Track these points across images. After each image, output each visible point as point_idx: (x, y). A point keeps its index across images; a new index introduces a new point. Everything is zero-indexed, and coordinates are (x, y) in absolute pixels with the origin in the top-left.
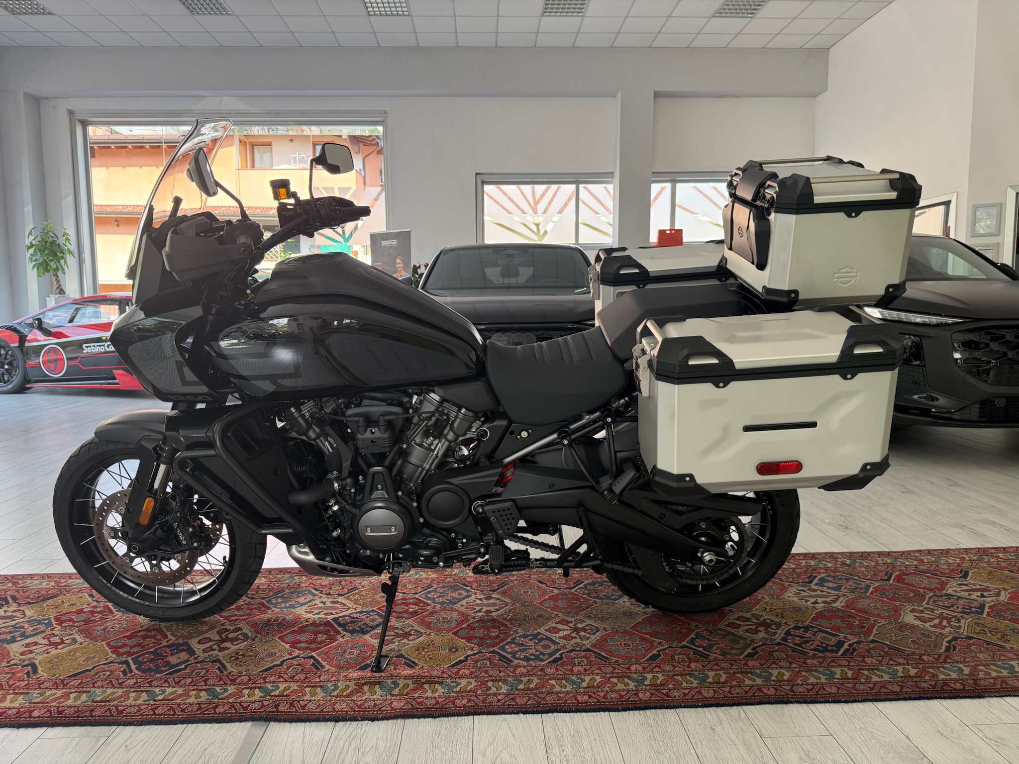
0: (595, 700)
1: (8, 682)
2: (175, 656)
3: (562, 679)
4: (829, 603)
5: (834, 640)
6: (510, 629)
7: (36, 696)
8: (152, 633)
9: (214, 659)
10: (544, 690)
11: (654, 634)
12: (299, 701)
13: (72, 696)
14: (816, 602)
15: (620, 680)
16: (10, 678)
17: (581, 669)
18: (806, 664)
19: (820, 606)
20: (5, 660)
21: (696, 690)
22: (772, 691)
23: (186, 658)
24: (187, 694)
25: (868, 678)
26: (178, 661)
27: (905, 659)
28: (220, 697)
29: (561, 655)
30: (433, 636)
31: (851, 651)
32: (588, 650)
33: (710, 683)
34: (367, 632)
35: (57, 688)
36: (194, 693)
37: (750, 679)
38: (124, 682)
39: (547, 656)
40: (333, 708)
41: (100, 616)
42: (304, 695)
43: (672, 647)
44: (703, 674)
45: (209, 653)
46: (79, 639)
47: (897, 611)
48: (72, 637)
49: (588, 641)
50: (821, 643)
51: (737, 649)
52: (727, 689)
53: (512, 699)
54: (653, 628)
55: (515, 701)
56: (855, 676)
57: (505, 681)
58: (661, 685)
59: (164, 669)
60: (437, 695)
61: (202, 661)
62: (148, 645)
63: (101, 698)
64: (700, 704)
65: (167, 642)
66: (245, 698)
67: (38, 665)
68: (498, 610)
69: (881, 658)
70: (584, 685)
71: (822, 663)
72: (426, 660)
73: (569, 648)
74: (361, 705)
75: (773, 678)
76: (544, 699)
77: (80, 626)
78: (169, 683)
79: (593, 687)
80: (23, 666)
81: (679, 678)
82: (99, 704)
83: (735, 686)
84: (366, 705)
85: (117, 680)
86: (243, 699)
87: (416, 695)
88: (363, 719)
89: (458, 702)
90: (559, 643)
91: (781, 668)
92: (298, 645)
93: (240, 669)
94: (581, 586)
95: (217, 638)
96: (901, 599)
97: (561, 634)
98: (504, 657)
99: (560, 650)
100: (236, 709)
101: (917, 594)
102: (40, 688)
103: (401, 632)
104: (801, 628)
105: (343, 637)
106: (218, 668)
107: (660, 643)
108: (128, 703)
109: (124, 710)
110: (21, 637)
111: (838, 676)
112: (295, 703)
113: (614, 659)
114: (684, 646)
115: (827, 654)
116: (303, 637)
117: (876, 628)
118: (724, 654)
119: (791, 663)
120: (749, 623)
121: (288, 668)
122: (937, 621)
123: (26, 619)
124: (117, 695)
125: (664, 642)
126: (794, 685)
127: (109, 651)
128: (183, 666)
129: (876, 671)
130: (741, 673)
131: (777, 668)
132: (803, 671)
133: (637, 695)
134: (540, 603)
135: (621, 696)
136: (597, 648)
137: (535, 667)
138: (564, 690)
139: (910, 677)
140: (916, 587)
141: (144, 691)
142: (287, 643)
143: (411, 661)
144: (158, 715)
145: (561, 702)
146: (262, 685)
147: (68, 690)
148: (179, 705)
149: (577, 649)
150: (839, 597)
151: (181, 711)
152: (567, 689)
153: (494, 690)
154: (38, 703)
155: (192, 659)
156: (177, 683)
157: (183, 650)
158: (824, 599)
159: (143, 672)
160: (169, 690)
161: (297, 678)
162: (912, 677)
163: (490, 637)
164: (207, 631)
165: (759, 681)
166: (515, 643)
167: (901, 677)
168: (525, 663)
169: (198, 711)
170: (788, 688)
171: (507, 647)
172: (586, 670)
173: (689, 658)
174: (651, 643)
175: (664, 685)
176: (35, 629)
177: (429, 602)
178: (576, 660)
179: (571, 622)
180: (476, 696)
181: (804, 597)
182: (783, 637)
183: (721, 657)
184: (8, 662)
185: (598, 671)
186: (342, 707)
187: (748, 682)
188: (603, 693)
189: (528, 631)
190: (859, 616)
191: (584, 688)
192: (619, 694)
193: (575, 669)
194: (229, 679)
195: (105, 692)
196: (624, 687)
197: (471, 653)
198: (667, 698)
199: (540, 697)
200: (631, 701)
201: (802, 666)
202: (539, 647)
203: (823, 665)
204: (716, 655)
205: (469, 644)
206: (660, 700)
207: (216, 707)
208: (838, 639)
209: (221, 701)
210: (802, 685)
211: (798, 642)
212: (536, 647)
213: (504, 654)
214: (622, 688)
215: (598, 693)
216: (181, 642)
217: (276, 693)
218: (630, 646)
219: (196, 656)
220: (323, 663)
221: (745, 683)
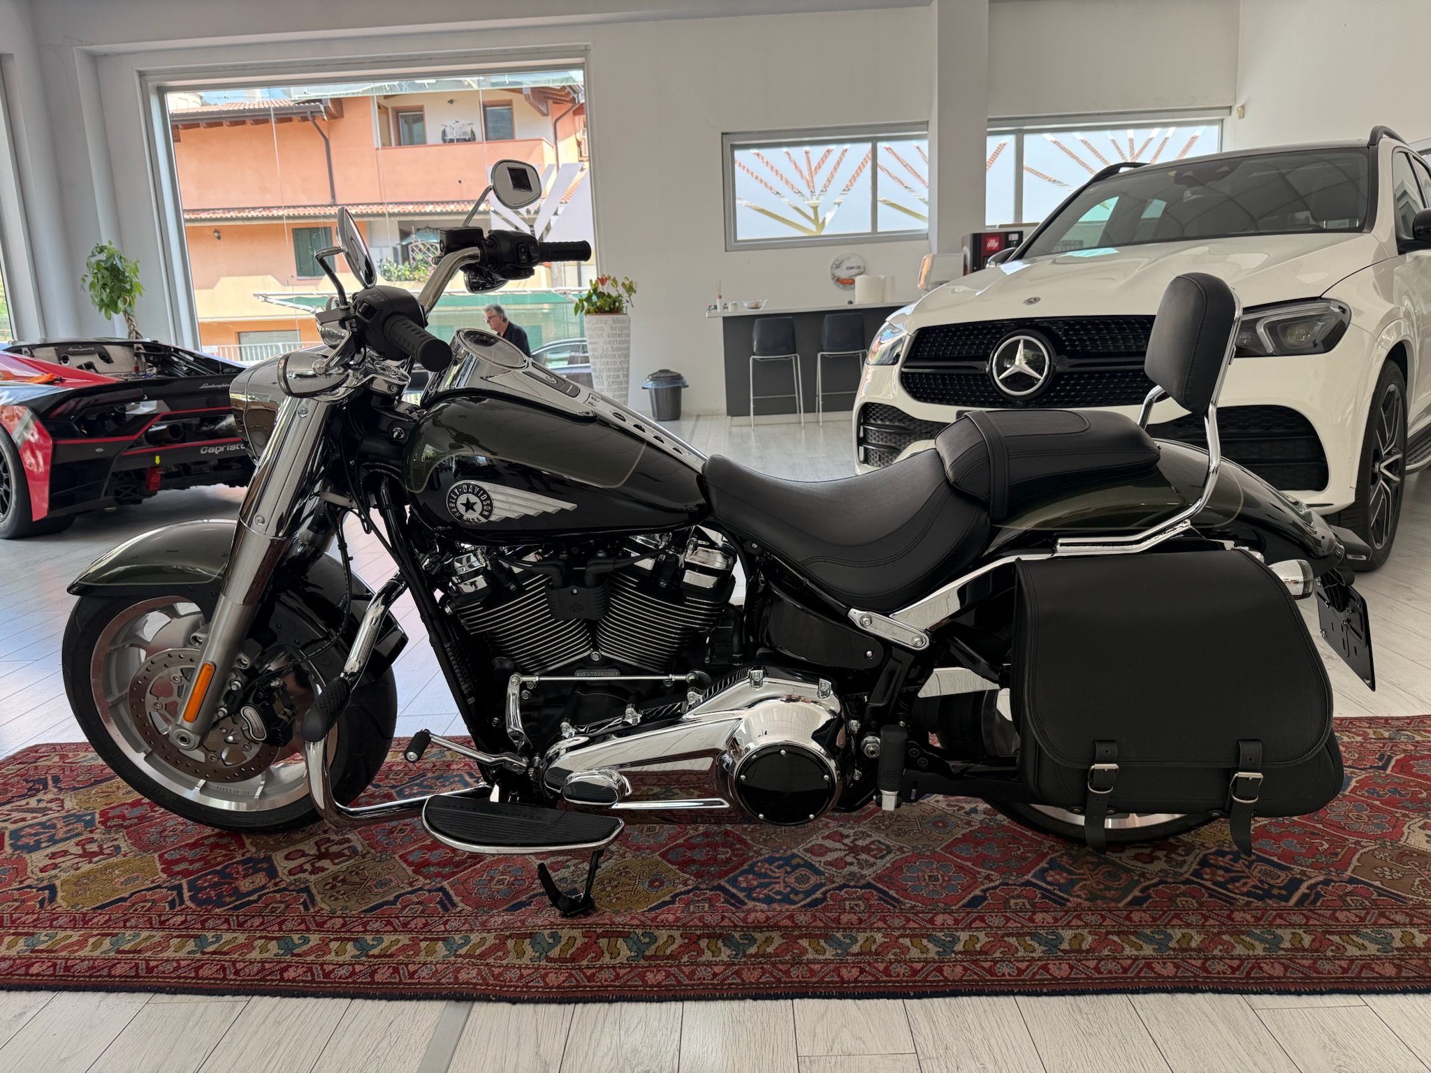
0: (870, 978)
1: (11, 914)
2: (249, 879)
3: (820, 936)
5: (1283, 878)
6: (749, 847)
7: (43, 939)
8: (225, 840)
9: (302, 886)
10: (788, 957)
11: (981, 860)
12: (406, 965)
13: (91, 940)
15: (916, 940)
16: (17, 908)
17: (854, 918)
18: (1233, 920)
20: (19, 879)
21: (1040, 963)
22: (1169, 970)
23: (263, 882)
24: (249, 946)
25: (1340, 948)
26: (251, 887)
27: (1407, 914)
28: (295, 951)
29: (824, 893)
31: (1312, 897)
32: (869, 886)
33: (1064, 951)
35: (74, 928)
36: (260, 942)
37: (1133, 945)
38: (168, 920)
39: (801, 896)
40: (456, 978)
42: (417, 954)
43: (1007, 884)
44: (1054, 933)
45: (296, 877)
46: (124, 849)
47: (1397, 825)
48: (115, 843)
49: (871, 870)
50: (1261, 881)
51: (1116, 889)
52: (1092, 964)
53: (738, 973)
54: (979, 849)
55: (740, 977)
56: (1317, 945)
57: (728, 939)
58: (981, 952)
60: (618, 961)
61: (285, 889)
62: (215, 858)
63: (130, 945)
64: (1045, 990)
65: (243, 855)
66: (331, 957)
67: (59, 889)
69: (1364, 912)
70: (855, 949)
71: (1260, 919)
72: (611, 900)
73: (839, 881)
74: (501, 974)
75: (1173, 944)
76: (787, 973)
77: (131, 826)
78: (229, 924)
79: (870, 953)
80: (39, 889)
81: (1013, 940)
82: (124, 956)
83: (1107, 957)
84: (508, 975)
85: (160, 916)
86: (328, 958)
88: (500, 999)
89: (650, 976)
90: (823, 874)
91: (1188, 925)
92: (424, 870)
93: (334, 905)
95: (314, 851)
96: (1405, 804)
97: (830, 857)
98: (734, 896)
99: (824, 885)
100: (313, 975)
102: (51, 926)
104: (1228, 853)
106: (305, 904)
107: (988, 877)
108: (165, 955)
109: (157, 966)
110: (48, 841)
111: (1286, 945)
112: (401, 967)
113: (909, 903)
114: (1028, 883)
115: (1270, 902)
116: (437, 856)
117: (1357, 856)
118: (1092, 897)
119: (1206, 918)
121: (404, 908)
123: (63, 813)
124: (154, 941)
125: (995, 875)
126: (1206, 959)
127: (159, 867)
129: (1354, 937)
130: (1118, 934)
131: (1180, 926)
132: (1224, 933)
133: (940, 970)
135: (915, 972)
136: (884, 883)
137: (780, 913)
138: (821, 957)
139: (1414, 949)
141: (191, 937)
142: (410, 864)
144: (202, 978)
145: (814, 980)
146: (360, 935)
147: (88, 931)
148: (234, 963)
149: (852, 884)
151: (235, 974)
152: (828, 956)
153: (707, 956)
154: (42, 951)
155: (271, 886)
156: (241, 925)
157: (262, 869)
159: (198, 905)
160: (227, 936)
161: (412, 925)
162: (1419, 950)
163: (717, 862)
164: (301, 841)
165: (1148, 950)
166: (754, 873)
167: (1398, 949)
168: (765, 907)
169: (257, 974)
170: (1198, 963)
171: (740, 879)
172: (860, 921)
173: (1034, 905)
174: (974, 875)
175: (986, 953)
176: (70, 830)
178: (847, 903)
179: (848, 836)
180: (678, 966)
182: (1195, 870)
183: (1087, 904)
184: (21, 882)
185: (880, 924)
186: (470, 976)
187: (1129, 951)
188: (884, 964)
189: (778, 852)
190: (1328, 833)
191: (854, 955)
192: (910, 967)
193: (845, 918)
194: (315, 921)
195: (139, 935)
196: (920, 956)
197: (683, 890)
198: (989, 977)
199: (781, 971)
200: (930, 981)
201: (1224, 924)
202: (791, 880)
203: (1261, 923)
204: (1079, 900)
205: (681, 874)
206: (978, 981)
207: (285, 969)
208: (1290, 876)
209: (296, 959)
210: (1221, 958)
211: (1220, 879)
212: (787, 879)
213: (734, 891)
214: (916, 956)
215: (876, 965)
216: (262, 855)
217: (376, 951)
218: (938, 880)
219: (277, 880)
220: (456, 899)
221: (1125, 953)
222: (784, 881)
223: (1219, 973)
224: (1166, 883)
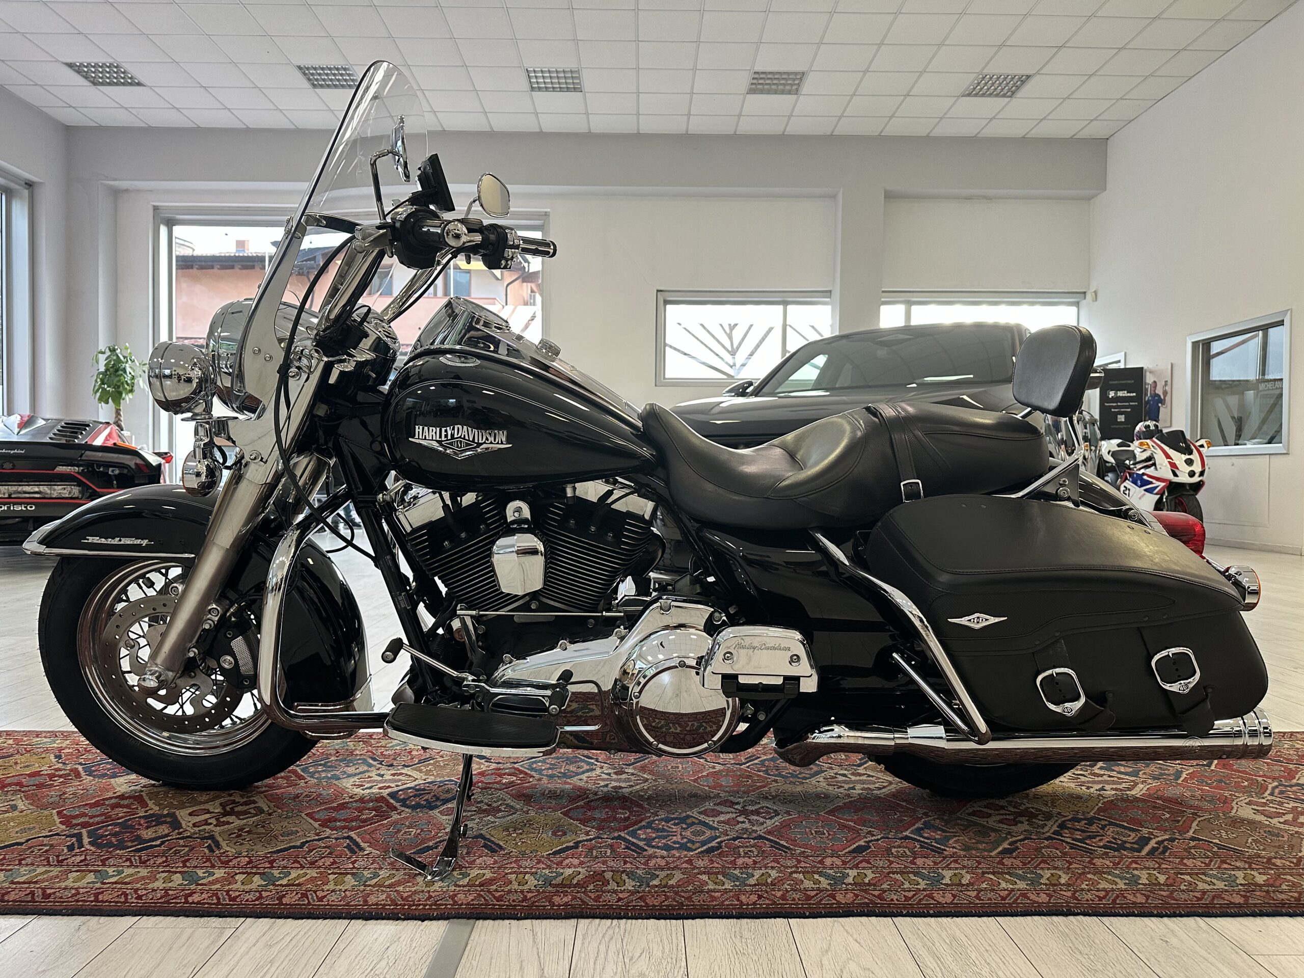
0: (767, 902)
2: (152, 829)
3: (718, 873)
4: (1121, 790)
5: (1132, 837)
6: (647, 810)
8: (126, 802)
9: (207, 835)
10: (690, 888)
11: (861, 821)
12: (315, 892)
14: (1103, 789)
15: (808, 876)
17: (749, 861)
18: (1094, 864)
19: (1109, 793)
21: (925, 893)
22: (1043, 898)
23: (166, 832)
24: (151, 878)
25: (1191, 884)
26: (153, 835)
27: (1245, 862)
28: (201, 882)
29: (720, 843)
30: (532, 813)
31: (1161, 849)
32: (760, 837)
33: (946, 885)
34: (437, 807)
36: (163, 875)
37: (1007, 881)
38: (67, 859)
39: (698, 845)
40: (366, 901)
41: (62, 780)
42: (325, 884)
43: (887, 838)
44: (934, 872)
45: (201, 828)
46: (21, 805)
47: (1227, 803)
48: (12, 803)
49: (762, 827)
50: (1114, 839)
51: (987, 843)
52: (973, 894)
53: (640, 898)
54: (859, 814)
55: (644, 901)
56: (1171, 881)
57: (630, 875)
58: (869, 884)
59: (130, 844)
60: (526, 887)
61: (189, 837)
62: (117, 815)
63: (25, 878)
64: (932, 913)
66: (237, 886)
68: (631, 786)
69: (1207, 861)
70: (752, 881)
71: (1118, 864)
72: (517, 844)
73: (733, 834)
74: (408, 897)
75: (1044, 881)
76: (689, 899)
77: (29, 791)
78: (131, 862)
79: (766, 884)
81: (898, 877)
82: (19, 886)
83: (986, 890)
84: (416, 897)
85: (58, 856)
86: (234, 887)
87: (494, 887)
88: (408, 917)
89: (556, 898)
90: (717, 829)
91: (1055, 868)
92: (331, 824)
93: (238, 848)
94: (756, 761)
95: (219, 810)
96: (1231, 788)
97: (722, 817)
98: (633, 844)
99: (719, 837)
100: (218, 899)
101: (1253, 782)
103: (486, 807)
104: (1082, 820)
105: (399, 814)
106: (209, 847)
107: (869, 833)
108: (63, 885)
109: (54, 893)
111: (1144, 881)
112: (308, 893)
113: (799, 850)
114: (906, 838)
115: (1125, 853)
116: (343, 814)
117: (1196, 822)
118: (967, 848)
119: (1070, 864)
120: (1002, 812)
121: (310, 851)
122: (1289, 817)
124: (51, 874)
125: (876, 832)
126: (1075, 891)
127: (58, 821)
128: (158, 842)
129: (1202, 877)
130: (993, 873)
131: (1048, 869)
132: (1089, 873)
133: (833, 896)
134: (695, 781)
135: (809, 898)
136: (774, 836)
137: (679, 857)
138: (720, 887)
139: (1256, 885)
140: (1250, 774)
141: (91, 871)
142: (317, 820)
143: (493, 842)
144: (101, 902)
145: (714, 903)
146: (267, 870)
148: (136, 890)
149: (745, 836)
150: (1136, 784)
151: (136, 898)
152: (727, 886)
155: (174, 835)
156: (143, 862)
157: (165, 822)
158: (1114, 786)
159: (98, 848)
160: (129, 871)
161: (320, 863)
162: (1260, 886)
163: (615, 819)
164: (206, 802)
165: (1022, 885)
166: (652, 828)
167: (1243, 885)
168: (664, 853)
169: (161, 898)
170: (1069, 894)
171: (639, 832)
172: (755, 862)
173: (914, 853)
174: (857, 831)
175: (874, 885)
177: (533, 773)
178: (741, 850)
180: (584, 893)
181: (1084, 782)
182: (1055, 831)
183: (962, 853)
185: (773, 864)
186: (379, 899)
187: (1003, 885)
188: (781, 893)
189: (673, 814)
190: (1168, 807)
191: (750, 886)
192: (805, 894)
193: (740, 861)
194: (220, 860)
195: (35, 870)
196: (813, 886)
197: (584, 838)
198: (879, 901)
199: (683, 897)
200: (824, 904)
201: (1087, 867)
202: (688, 833)
203: (1119, 866)
204: (955, 850)
205: (582, 827)
206: (869, 904)
207: (191, 895)
208: (1139, 835)
209: (200, 887)
210: (1088, 891)
211: (1078, 837)
212: (683, 833)
213: (634, 840)
214: (809, 886)
215: (773, 893)
216: (166, 812)
217: (284, 882)
218: (824, 834)
219: (181, 830)
220: (362, 844)
221: (1001, 887)
222: (681, 835)
223: (1087, 900)
224: (1032, 839)
